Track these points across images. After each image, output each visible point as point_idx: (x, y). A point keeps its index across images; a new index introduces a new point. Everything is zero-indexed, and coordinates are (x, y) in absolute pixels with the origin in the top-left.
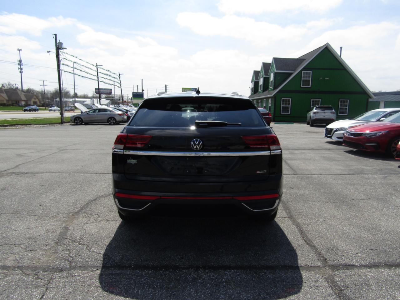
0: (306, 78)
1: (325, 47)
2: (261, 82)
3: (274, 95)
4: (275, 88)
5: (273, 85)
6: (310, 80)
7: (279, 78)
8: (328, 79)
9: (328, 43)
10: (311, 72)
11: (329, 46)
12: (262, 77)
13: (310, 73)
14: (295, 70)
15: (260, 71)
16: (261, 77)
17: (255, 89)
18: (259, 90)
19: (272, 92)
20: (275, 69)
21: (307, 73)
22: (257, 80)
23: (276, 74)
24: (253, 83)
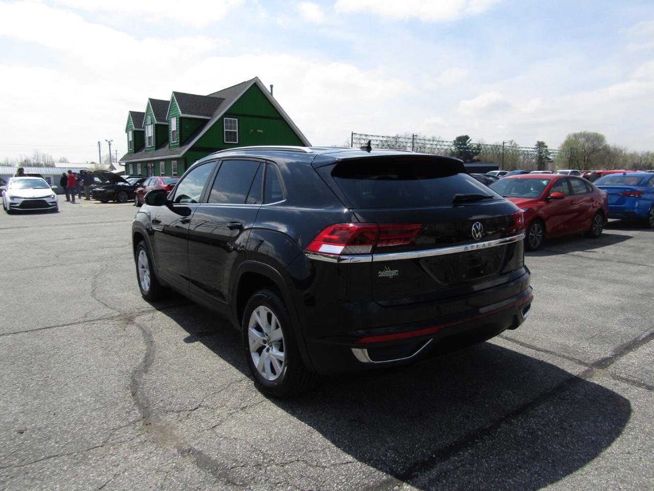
0: (230, 129)
1: (253, 82)
2: (150, 132)
3: (183, 155)
4: (182, 143)
5: (178, 138)
6: (235, 132)
7: (187, 127)
8: (262, 131)
9: (256, 77)
10: (237, 119)
11: (258, 81)
12: (152, 123)
13: (235, 121)
14: (211, 115)
15: (144, 113)
16: (149, 122)
17: (135, 143)
18: (147, 145)
19: (178, 149)
20: (180, 111)
21: (231, 120)
22: (141, 127)
23: (181, 120)
24: (130, 133)
